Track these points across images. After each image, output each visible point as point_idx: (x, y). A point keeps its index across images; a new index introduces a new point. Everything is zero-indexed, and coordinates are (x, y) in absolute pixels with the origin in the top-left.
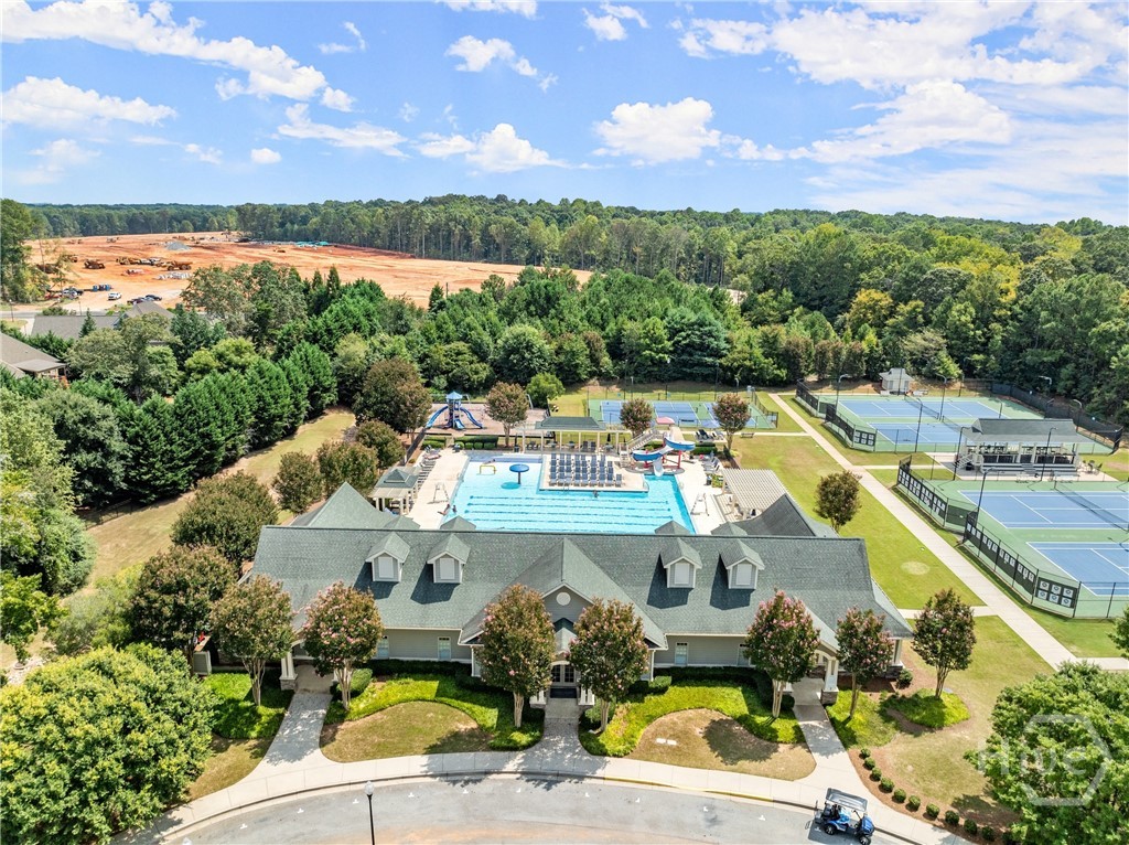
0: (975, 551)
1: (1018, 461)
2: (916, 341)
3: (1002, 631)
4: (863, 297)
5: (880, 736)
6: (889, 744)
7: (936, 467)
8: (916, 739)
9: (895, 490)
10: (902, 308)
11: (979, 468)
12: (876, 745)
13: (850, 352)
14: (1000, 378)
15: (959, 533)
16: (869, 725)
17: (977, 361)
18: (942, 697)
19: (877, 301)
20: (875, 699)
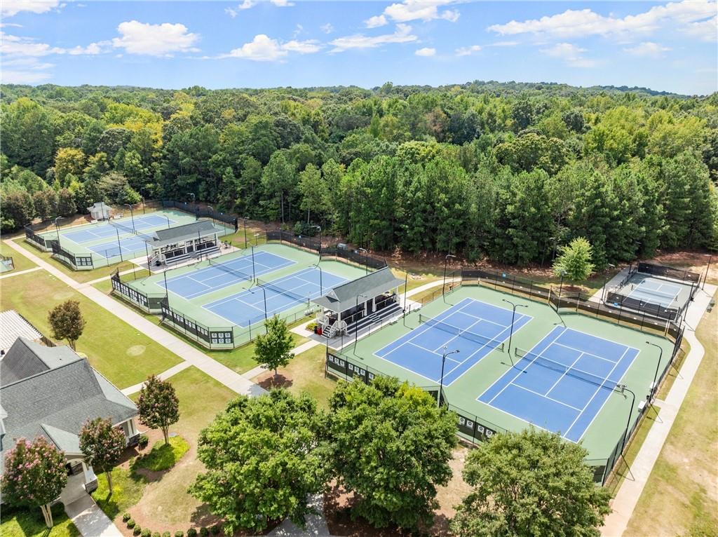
0: (171, 324)
1: (186, 252)
2: (108, 181)
3: (197, 375)
4: (62, 154)
5: (135, 495)
6: (143, 497)
7: (136, 269)
8: (160, 483)
9: (113, 295)
10: (92, 159)
11: (164, 263)
12: (134, 504)
13: (61, 197)
14: (166, 196)
15: (159, 314)
16: (126, 490)
17: (150, 188)
18: (170, 442)
19: (73, 156)
20: (125, 468)
